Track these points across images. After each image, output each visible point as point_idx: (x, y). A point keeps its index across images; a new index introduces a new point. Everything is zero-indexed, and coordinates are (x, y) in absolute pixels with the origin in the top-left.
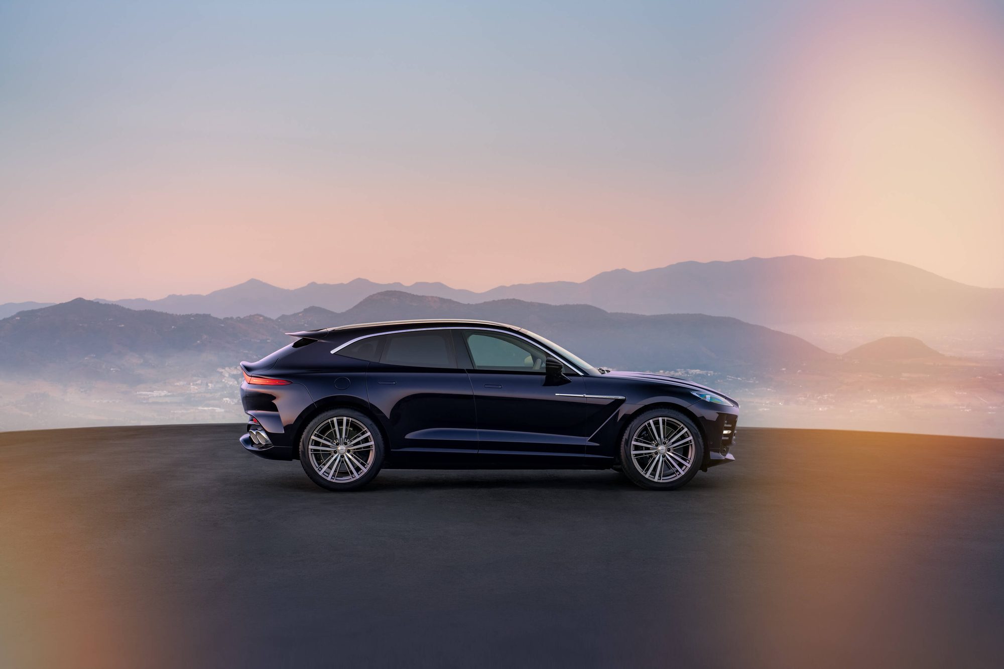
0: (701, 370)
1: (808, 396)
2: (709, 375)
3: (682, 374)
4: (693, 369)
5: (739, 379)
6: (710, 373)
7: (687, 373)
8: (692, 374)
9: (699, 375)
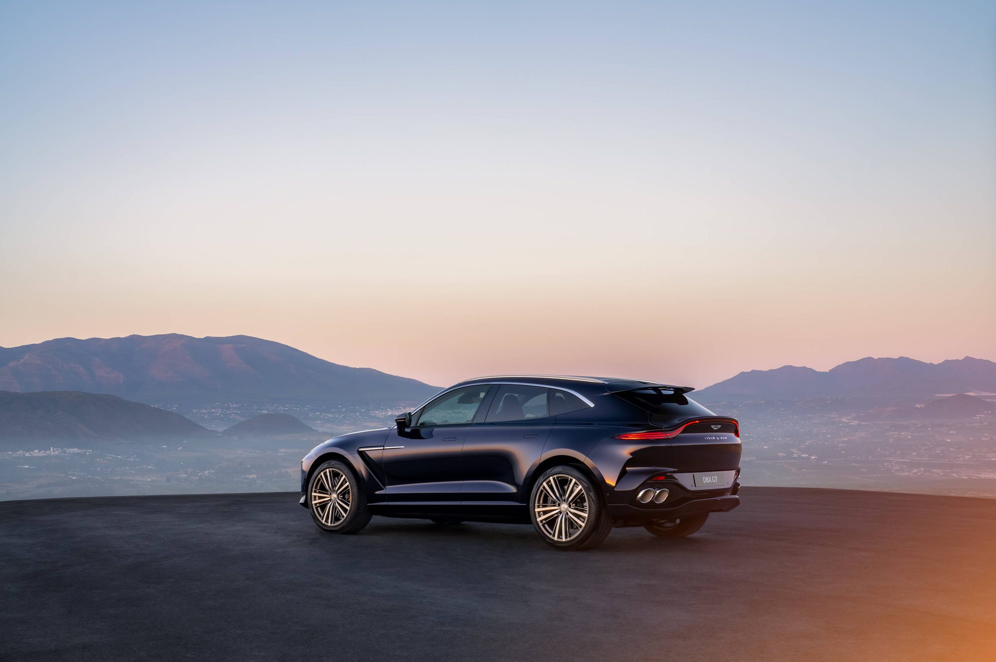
0: (79, 448)
1: (189, 473)
2: (88, 453)
3: (59, 453)
4: (70, 448)
5: (119, 457)
6: (89, 452)
7: (65, 452)
8: (70, 453)
9: (77, 454)
